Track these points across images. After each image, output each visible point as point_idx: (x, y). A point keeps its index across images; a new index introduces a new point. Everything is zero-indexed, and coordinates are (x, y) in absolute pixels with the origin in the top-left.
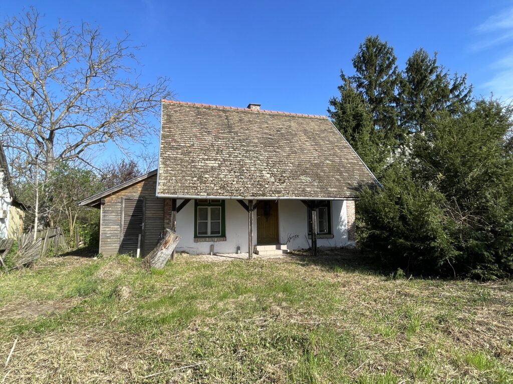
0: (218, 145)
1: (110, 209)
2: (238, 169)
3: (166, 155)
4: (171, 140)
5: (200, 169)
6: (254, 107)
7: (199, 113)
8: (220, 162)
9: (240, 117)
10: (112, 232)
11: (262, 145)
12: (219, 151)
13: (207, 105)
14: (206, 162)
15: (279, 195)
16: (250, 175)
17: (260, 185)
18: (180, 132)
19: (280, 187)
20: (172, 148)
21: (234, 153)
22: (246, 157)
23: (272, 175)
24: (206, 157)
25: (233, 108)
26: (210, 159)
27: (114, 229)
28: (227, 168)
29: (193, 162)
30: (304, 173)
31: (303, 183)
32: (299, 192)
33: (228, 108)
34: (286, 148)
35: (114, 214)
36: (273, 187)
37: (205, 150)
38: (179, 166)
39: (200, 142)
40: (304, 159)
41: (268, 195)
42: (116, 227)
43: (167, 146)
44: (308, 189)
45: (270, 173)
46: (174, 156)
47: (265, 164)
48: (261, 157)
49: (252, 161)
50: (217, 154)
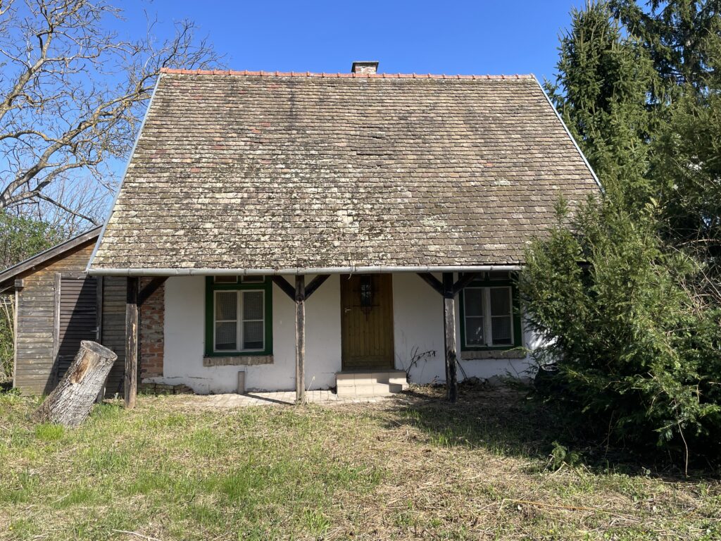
0: (253, 159)
1: (34, 298)
2: (283, 207)
3: (134, 185)
4: (154, 151)
5: (197, 210)
6: (363, 69)
7: (233, 92)
8: (246, 195)
9: (323, 94)
10: (38, 345)
11: (354, 153)
12: (253, 171)
13: (255, 74)
14: (217, 196)
15: (360, 262)
16: (305, 221)
17: (323, 241)
18: (180, 135)
19: (368, 243)
20: (152, 169)
21: (285, 173)
22: (309, 181)
23: (359, 217)
24: (219, 185)
25: (312, 75)
26: (226, 188)
27: (41, 340)
28: (258, 207)
29: (188, 196)
30: (436, 210)
31: (426, 233)
32: (409, 255)
33: (300, 76)
34: (410, 157)
35: (41, 309)
36: (353, 244)
37: (221, 170)
38: (154, 207)
39: (215, 154)
40: (445, 180)
41: (334, 262)
42: (44, 335)
43: (141, 165)
44: (432, 248)
45: (354, 213)
46: (151, 185)
47: (348, 195)
48: (343, 180)
49: (320, 190)
50: (245, 178)
